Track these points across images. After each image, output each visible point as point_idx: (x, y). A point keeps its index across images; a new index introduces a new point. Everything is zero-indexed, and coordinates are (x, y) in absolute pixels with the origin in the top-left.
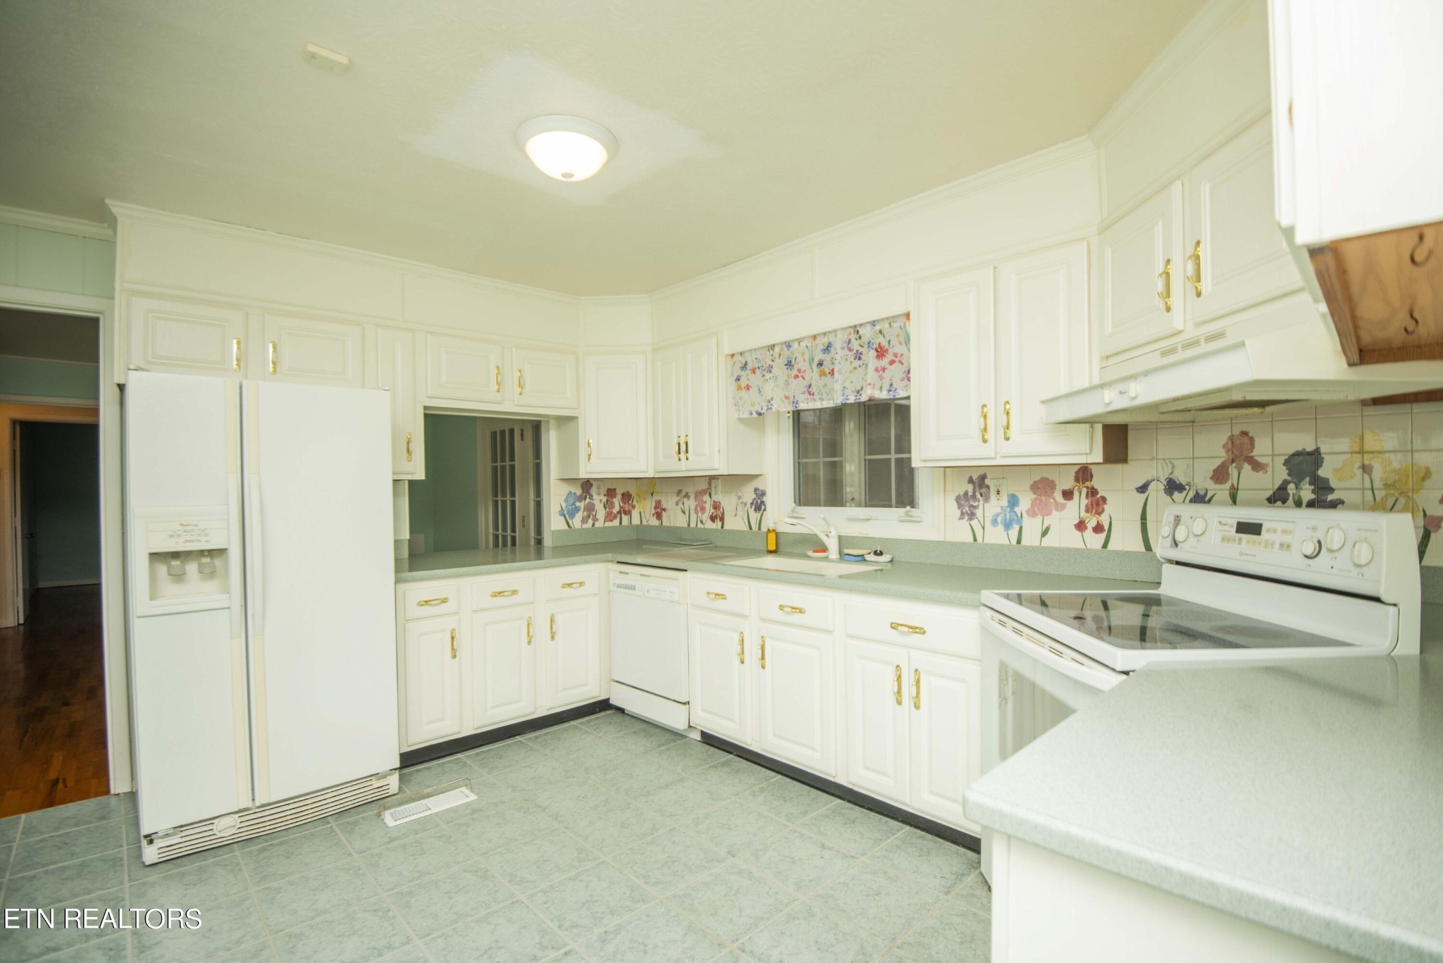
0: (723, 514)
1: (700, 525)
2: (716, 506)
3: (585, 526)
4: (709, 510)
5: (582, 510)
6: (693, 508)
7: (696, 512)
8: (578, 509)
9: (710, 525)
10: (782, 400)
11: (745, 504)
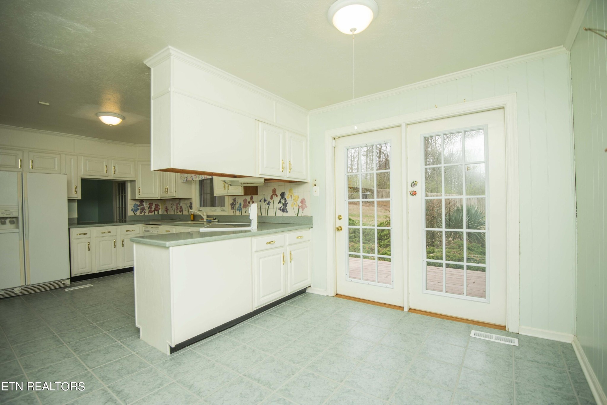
0: (183, 210)
1: (177, 214)
2: (181, 208)
3: (141, 214)
4: (179, 209)
5: (140, 209)
6: (175, 208)
7: (176, 210)
8: (138, 209)
9: (180, 213)
10: (190, 177)
11: (188, 207)
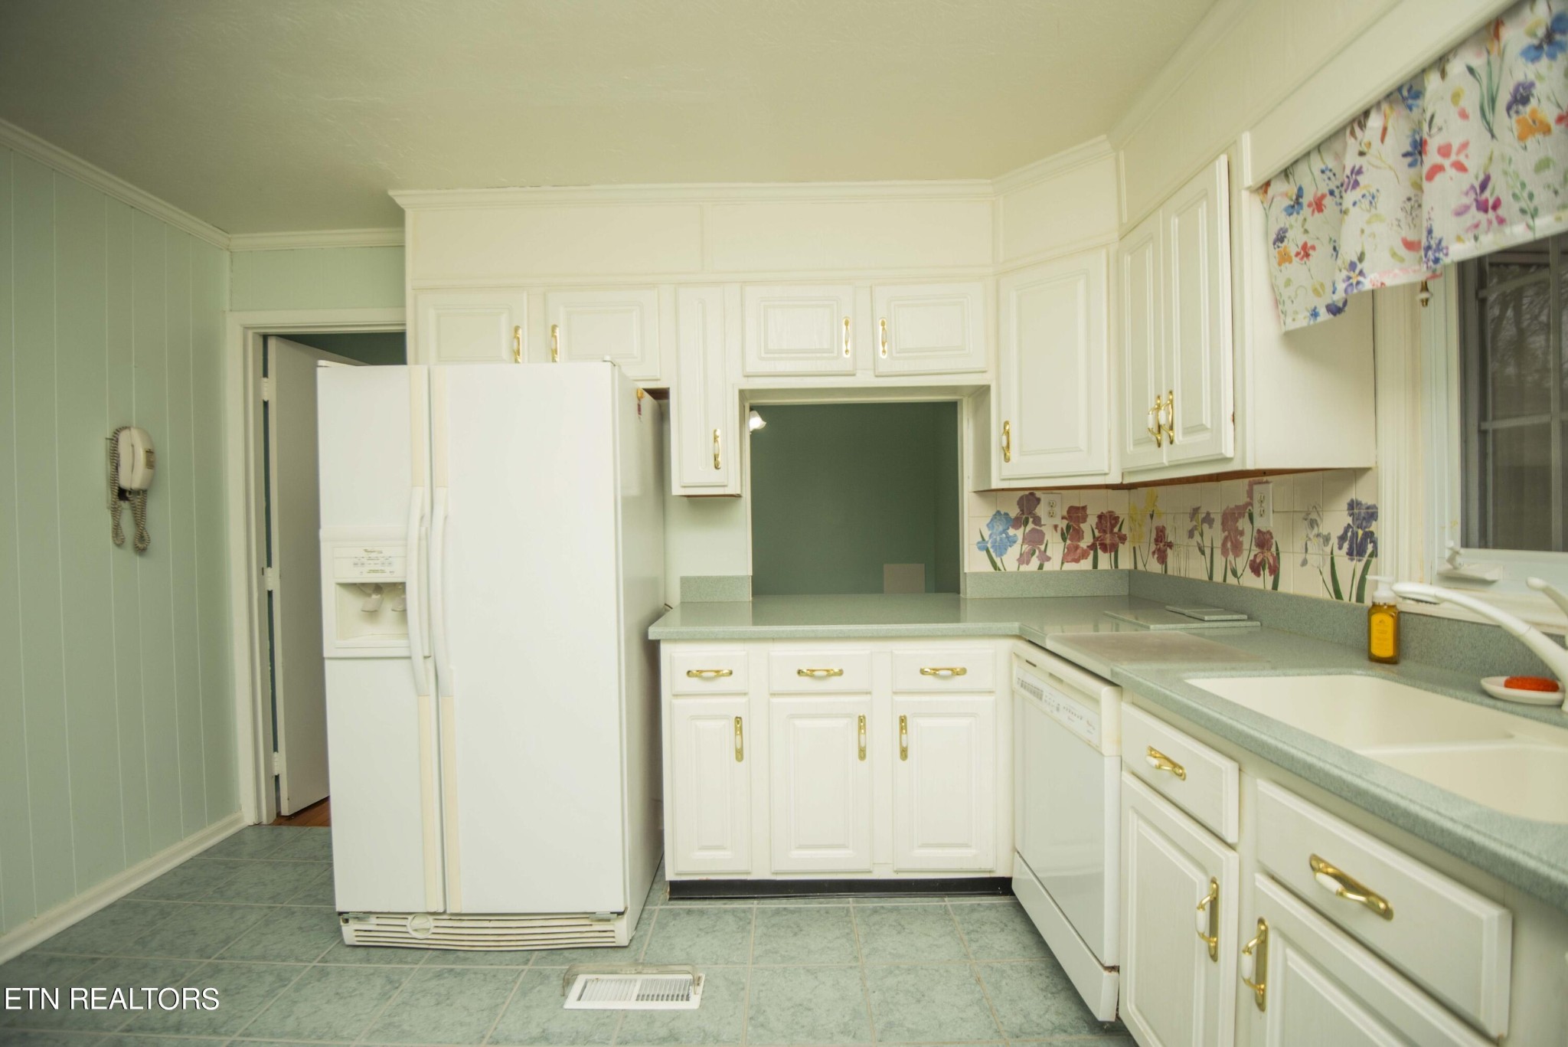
0: (1278, 558)
1: (1231, 580)
2: (1264, 541)
3: (1024, 568)
4: (1250, 550)
5: (1020, 541)
6: (1218, 543)
7: (1225, 552)
8: (1012, 541)
9: (1249, 580)
11: (1327, 539)
